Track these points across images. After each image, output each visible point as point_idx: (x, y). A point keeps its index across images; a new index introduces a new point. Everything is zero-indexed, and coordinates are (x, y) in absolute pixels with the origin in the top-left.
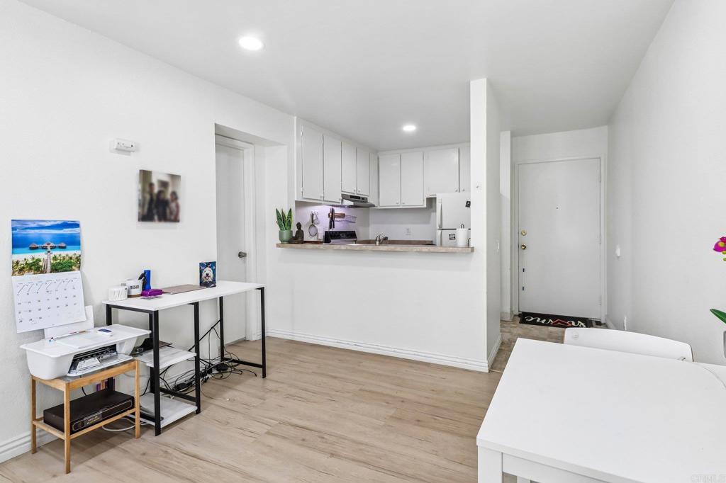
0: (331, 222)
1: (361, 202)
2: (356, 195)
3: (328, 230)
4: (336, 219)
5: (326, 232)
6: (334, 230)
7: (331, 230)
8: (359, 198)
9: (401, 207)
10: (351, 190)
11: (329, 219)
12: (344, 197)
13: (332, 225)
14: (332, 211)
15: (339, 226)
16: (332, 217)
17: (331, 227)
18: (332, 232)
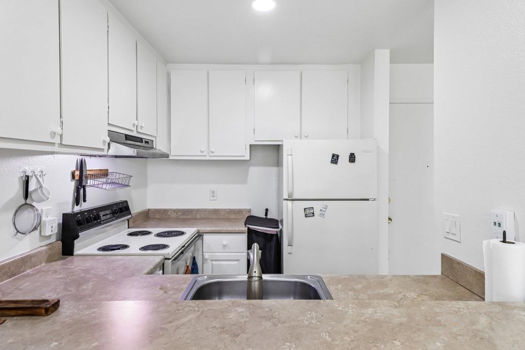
0: (77, 190)
1: (145, 148)
2: (134, 134)
3: (69, 210)
4: (90, 182)
5: (65, 216)
6: (84, 206)
7: (77, 209)
8: (141, 140)
9: (207, 158)
10: (127, 124)
11: (72, 185)
12: (114, 137)
13: (79, 195)
14: (81, 166)
15: (96, 196)
16: (81, 179)
17: (77, 201)
18: (82, 213)
